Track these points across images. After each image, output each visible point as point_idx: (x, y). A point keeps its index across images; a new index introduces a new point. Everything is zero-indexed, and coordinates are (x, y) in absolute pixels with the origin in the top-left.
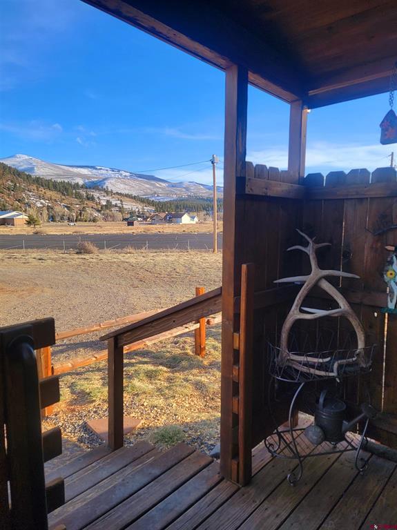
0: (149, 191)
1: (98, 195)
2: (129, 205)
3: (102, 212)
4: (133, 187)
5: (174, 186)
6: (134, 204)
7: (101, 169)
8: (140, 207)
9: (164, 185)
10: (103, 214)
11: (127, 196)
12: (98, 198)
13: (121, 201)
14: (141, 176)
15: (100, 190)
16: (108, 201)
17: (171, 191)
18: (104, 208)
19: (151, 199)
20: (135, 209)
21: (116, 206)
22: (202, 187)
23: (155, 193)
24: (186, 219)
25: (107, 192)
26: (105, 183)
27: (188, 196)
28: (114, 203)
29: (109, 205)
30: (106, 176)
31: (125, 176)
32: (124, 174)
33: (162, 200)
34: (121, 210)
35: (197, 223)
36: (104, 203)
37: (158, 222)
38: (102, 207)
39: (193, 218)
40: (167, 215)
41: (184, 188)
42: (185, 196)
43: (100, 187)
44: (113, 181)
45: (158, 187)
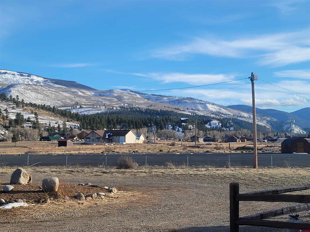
0: (68, 101)
1: (5, 107)
2: (46, 120)
3: (11, 128)
4: (47, 96)
5: (101, 94)
6: (53, 118)
7: (5, 73)
8: (61, 122)
9: (88, 93)
10: (13, 132)
11: (43, 107)
12: (6, 110)
13: (36, 114)
14: (57, 82)
15: (7, 100)
16: (18, 115)
17: (98, 101)
18: (13, 123)
19: (74, 111)
20: (53, 124)
21: (28, 120)
22: (138, 96)
23: (77, 104)
24: (130, 137)
25: (17, 103)
26: (10, 91)
27: (121, 107)
28: (26, 117)
29: (19, 120)
30: (13, 83)
31: (37, 82)
32: (36, 79)
33: (86, 113)
34: (36, 125)
35: (144, 142)
36: (13, 117)
37: (93, 140)
38: (11, 122)
39: (138, 136)
40: (106, 132)
41: (116, 97)
42: (116, 106)
43: (8, 96)
44: (21, 88)
45: (80, 96)
